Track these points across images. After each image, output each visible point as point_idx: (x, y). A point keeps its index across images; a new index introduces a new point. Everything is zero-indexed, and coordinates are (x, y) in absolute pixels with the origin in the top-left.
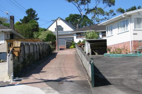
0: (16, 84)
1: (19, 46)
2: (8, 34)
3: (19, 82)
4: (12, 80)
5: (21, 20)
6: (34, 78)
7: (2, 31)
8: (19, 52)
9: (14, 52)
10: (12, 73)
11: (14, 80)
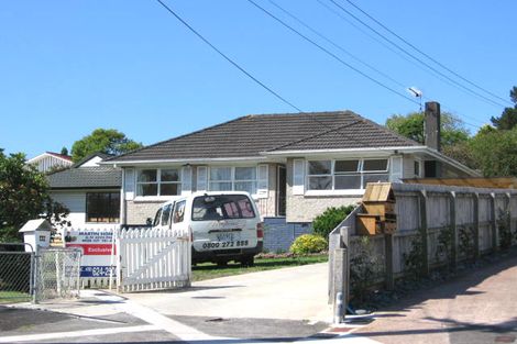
0: (341, 334)
1: (384, 197)
2: (416, 164)
3: (357, 328)
4: (337, 319)
5: (493, 120)
6: (424, 316)
7: (396, 151)
8: (383, 219)
9: (362, 219)
10: (339, 294)
11: (347, 317)
